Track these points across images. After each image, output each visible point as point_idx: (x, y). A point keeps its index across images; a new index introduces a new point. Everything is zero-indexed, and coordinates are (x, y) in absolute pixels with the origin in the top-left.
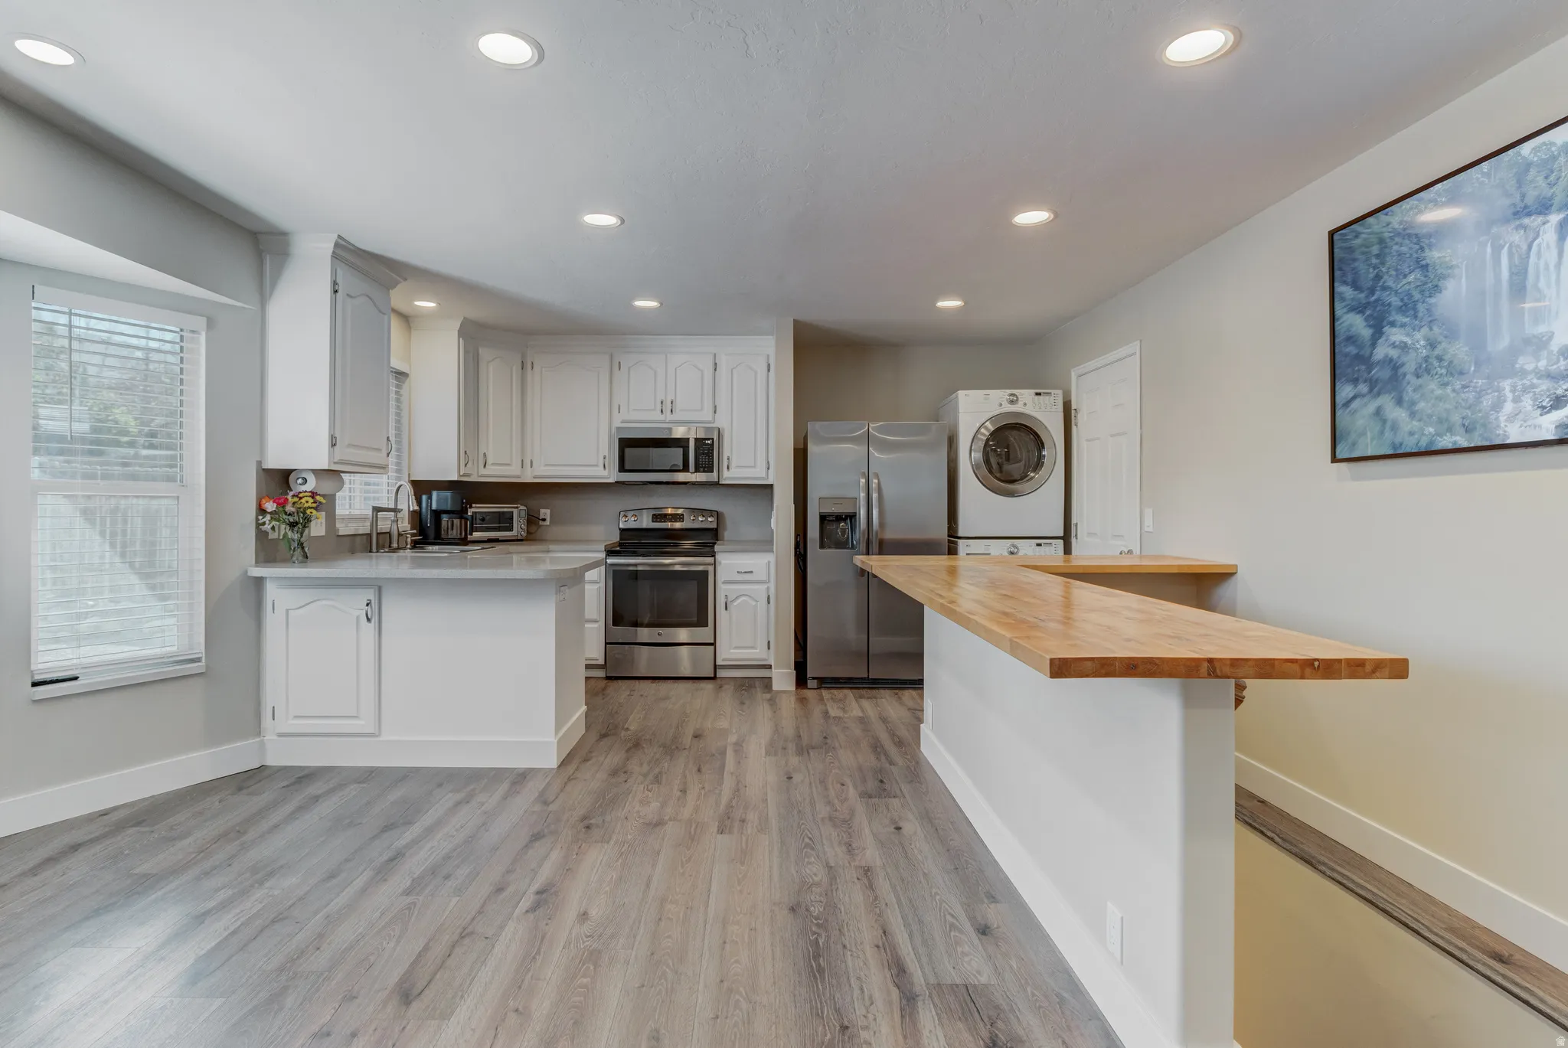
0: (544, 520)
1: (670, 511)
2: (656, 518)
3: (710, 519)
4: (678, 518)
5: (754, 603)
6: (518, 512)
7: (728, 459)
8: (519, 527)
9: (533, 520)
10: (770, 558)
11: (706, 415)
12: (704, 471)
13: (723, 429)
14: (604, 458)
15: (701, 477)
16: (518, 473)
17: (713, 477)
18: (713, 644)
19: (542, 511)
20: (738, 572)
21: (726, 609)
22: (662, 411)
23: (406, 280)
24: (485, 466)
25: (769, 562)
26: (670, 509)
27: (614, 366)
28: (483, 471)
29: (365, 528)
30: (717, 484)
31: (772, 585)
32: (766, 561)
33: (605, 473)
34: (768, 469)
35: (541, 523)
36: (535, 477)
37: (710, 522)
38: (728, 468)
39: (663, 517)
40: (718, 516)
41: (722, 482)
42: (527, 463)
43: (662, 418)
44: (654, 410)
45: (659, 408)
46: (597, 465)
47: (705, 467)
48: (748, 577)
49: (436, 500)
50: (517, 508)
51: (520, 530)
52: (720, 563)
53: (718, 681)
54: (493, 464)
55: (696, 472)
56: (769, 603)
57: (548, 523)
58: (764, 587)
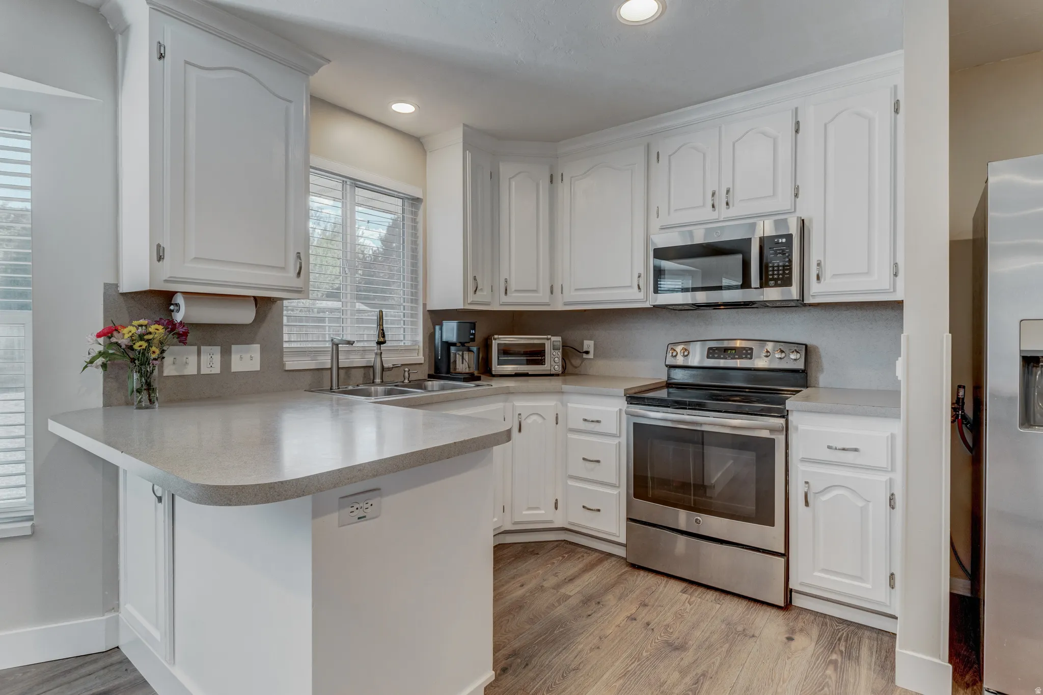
0: (587, 353)
1: (738, 344)
2: (712, 353)
3: (793, 356)
4: (747, 353)
5: (861, 504)
6: (551, 343)
7: (819, 265)
8: (553, 360)
9: (571, 352)
10: (896, 427)
11: (783, 201)
12: (776, 285)
13: (811, 220)
14: (639, 277)
15: (773, 294)
16: (546, 300)
17: (793, 292)
18: (786, 555)
19: (586, 343)
20: (829, 447)
21: (807, 504)
22: (713, 206)
23: (329, 61)
24: (506, 293)
25: (893, 436)
26: (738, 342)
27: (651, 157)
28: (504, 299)
29: (326, 361)
30: (800, 304)
31: (898, 477)
32: (889, 434)
33: (641, 296)
34: (896, 275)
35: (585, 356)
36: (566, 304)
37: (795, 361)
38: (818, 278)
39: (725, 352)
40: (808, 351)
41: (809, 300)
42: (557, 290)
43: (714, 215)
44: (704, 206)
45: (710, 203)
46: (630, 287)
47: (778, 279)
48: (849, 457)
49: (450, 331)
50: (548, 339)
51: (553, 363)
52: (796, 429)
53: (792, 614)
54: (516, 291)
55: (761, 287)
56: (892, 507)
57: (591, 356)
58: (884, 478)
